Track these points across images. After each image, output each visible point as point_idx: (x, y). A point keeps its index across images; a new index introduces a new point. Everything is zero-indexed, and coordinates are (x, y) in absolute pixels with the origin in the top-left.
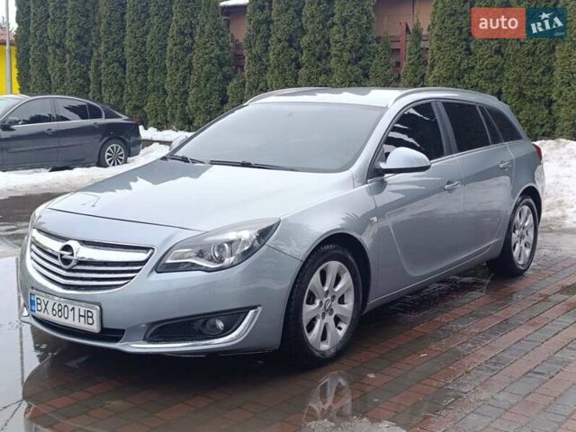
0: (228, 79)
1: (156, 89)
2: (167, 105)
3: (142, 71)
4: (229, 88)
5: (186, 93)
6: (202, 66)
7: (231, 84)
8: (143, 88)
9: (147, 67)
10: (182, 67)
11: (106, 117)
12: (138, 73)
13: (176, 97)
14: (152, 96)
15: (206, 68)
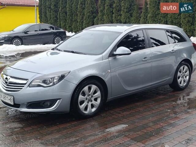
0: (94, 17)
1: (75, 21)
2: (78, 25)
3: (71, 15)
4: (95, 20)
5: (83, 22)
6: (87, 14)
7: (95, 19)
8: (71, 20)
9: (73, 14)
10: (81, 14)
11: (55, 30)
12: (70, 16)
13: (80, 23)
14: (74, 23)
15: (88, 14)
